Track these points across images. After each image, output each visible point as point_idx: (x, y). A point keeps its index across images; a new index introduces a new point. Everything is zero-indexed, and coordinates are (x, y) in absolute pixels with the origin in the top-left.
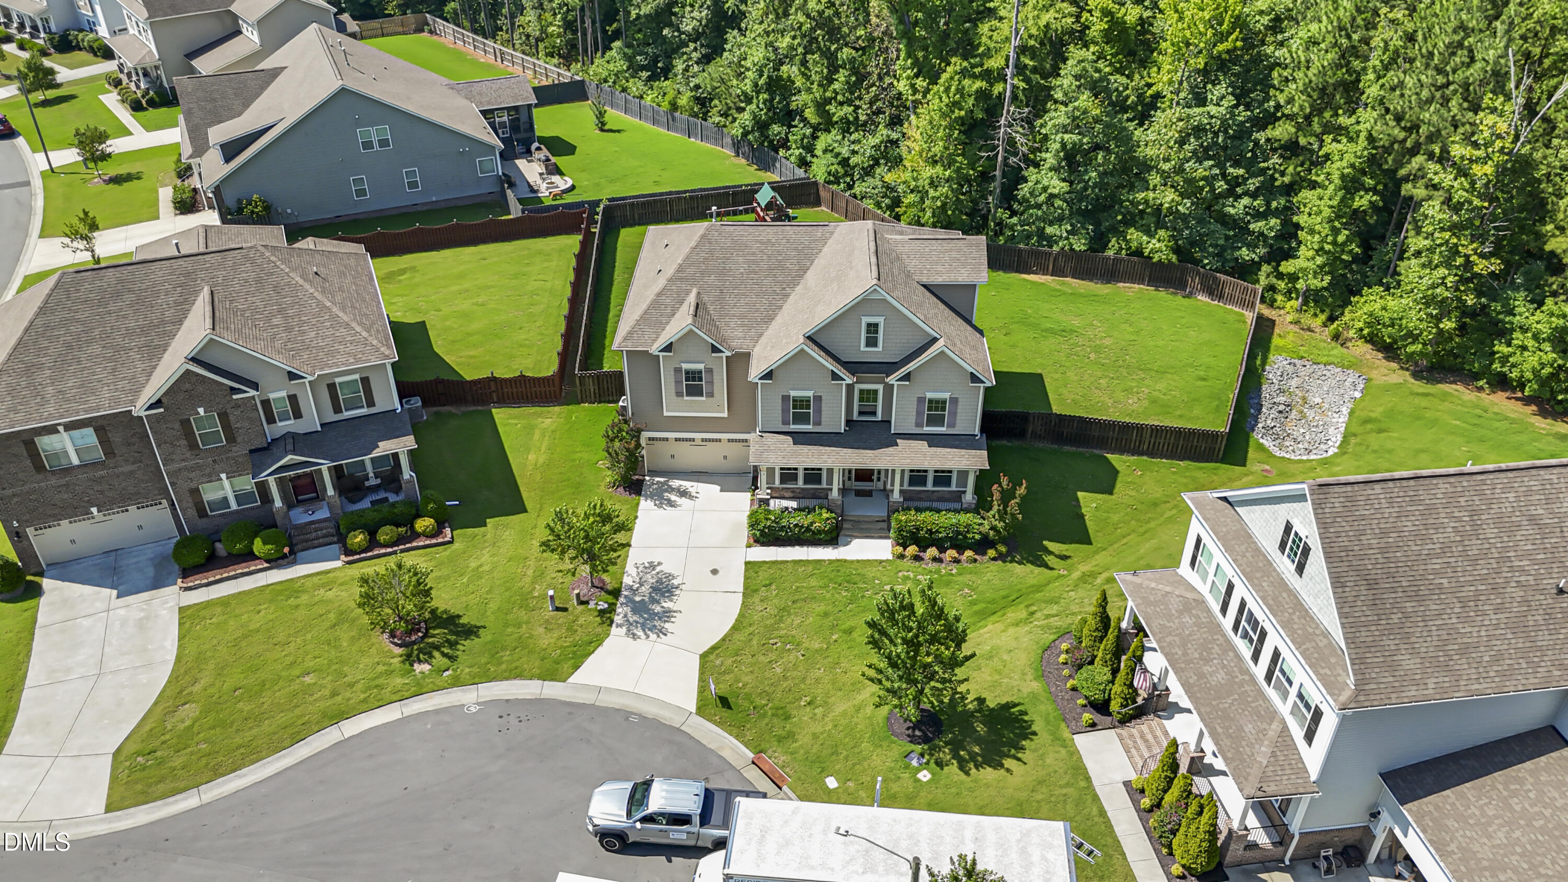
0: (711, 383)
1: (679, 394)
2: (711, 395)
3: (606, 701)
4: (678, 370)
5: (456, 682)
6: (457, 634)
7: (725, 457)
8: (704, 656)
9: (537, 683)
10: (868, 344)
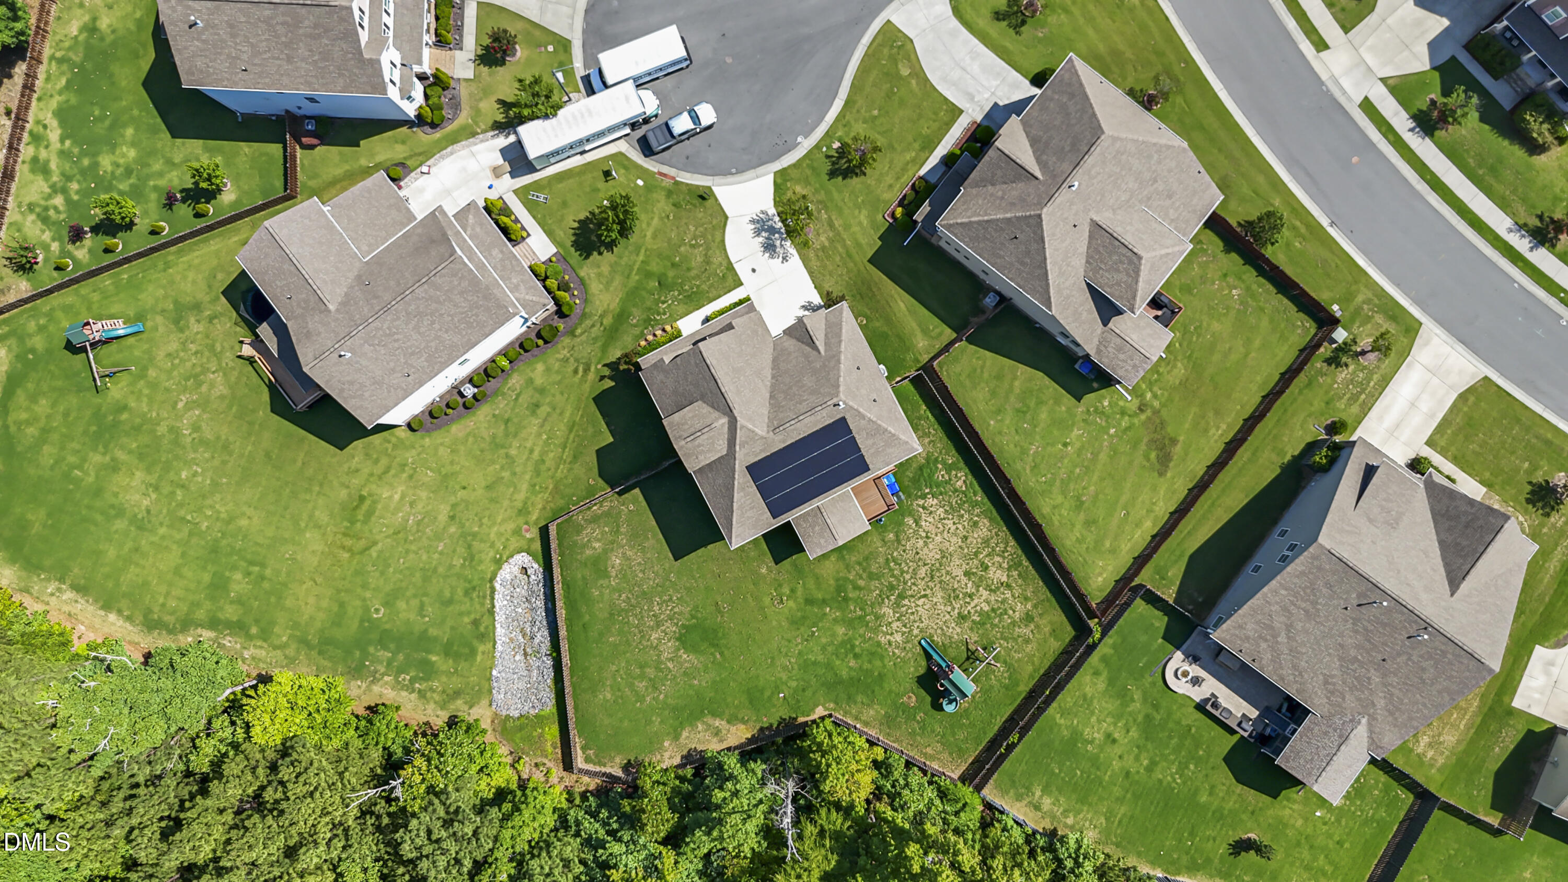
3: (751, 173)
5: (817, 147)
6: (837, 169)
8: (726, 218)
9: (785, 165)
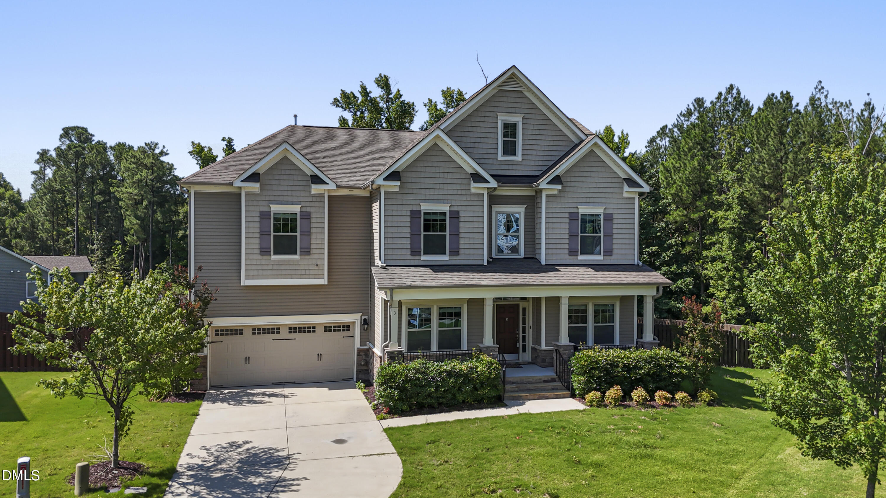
0: (307, 234)
1: (264, 251)
2: (307, 251)
4: (265, 215)
7: (320, 356)
10: (506, 152)
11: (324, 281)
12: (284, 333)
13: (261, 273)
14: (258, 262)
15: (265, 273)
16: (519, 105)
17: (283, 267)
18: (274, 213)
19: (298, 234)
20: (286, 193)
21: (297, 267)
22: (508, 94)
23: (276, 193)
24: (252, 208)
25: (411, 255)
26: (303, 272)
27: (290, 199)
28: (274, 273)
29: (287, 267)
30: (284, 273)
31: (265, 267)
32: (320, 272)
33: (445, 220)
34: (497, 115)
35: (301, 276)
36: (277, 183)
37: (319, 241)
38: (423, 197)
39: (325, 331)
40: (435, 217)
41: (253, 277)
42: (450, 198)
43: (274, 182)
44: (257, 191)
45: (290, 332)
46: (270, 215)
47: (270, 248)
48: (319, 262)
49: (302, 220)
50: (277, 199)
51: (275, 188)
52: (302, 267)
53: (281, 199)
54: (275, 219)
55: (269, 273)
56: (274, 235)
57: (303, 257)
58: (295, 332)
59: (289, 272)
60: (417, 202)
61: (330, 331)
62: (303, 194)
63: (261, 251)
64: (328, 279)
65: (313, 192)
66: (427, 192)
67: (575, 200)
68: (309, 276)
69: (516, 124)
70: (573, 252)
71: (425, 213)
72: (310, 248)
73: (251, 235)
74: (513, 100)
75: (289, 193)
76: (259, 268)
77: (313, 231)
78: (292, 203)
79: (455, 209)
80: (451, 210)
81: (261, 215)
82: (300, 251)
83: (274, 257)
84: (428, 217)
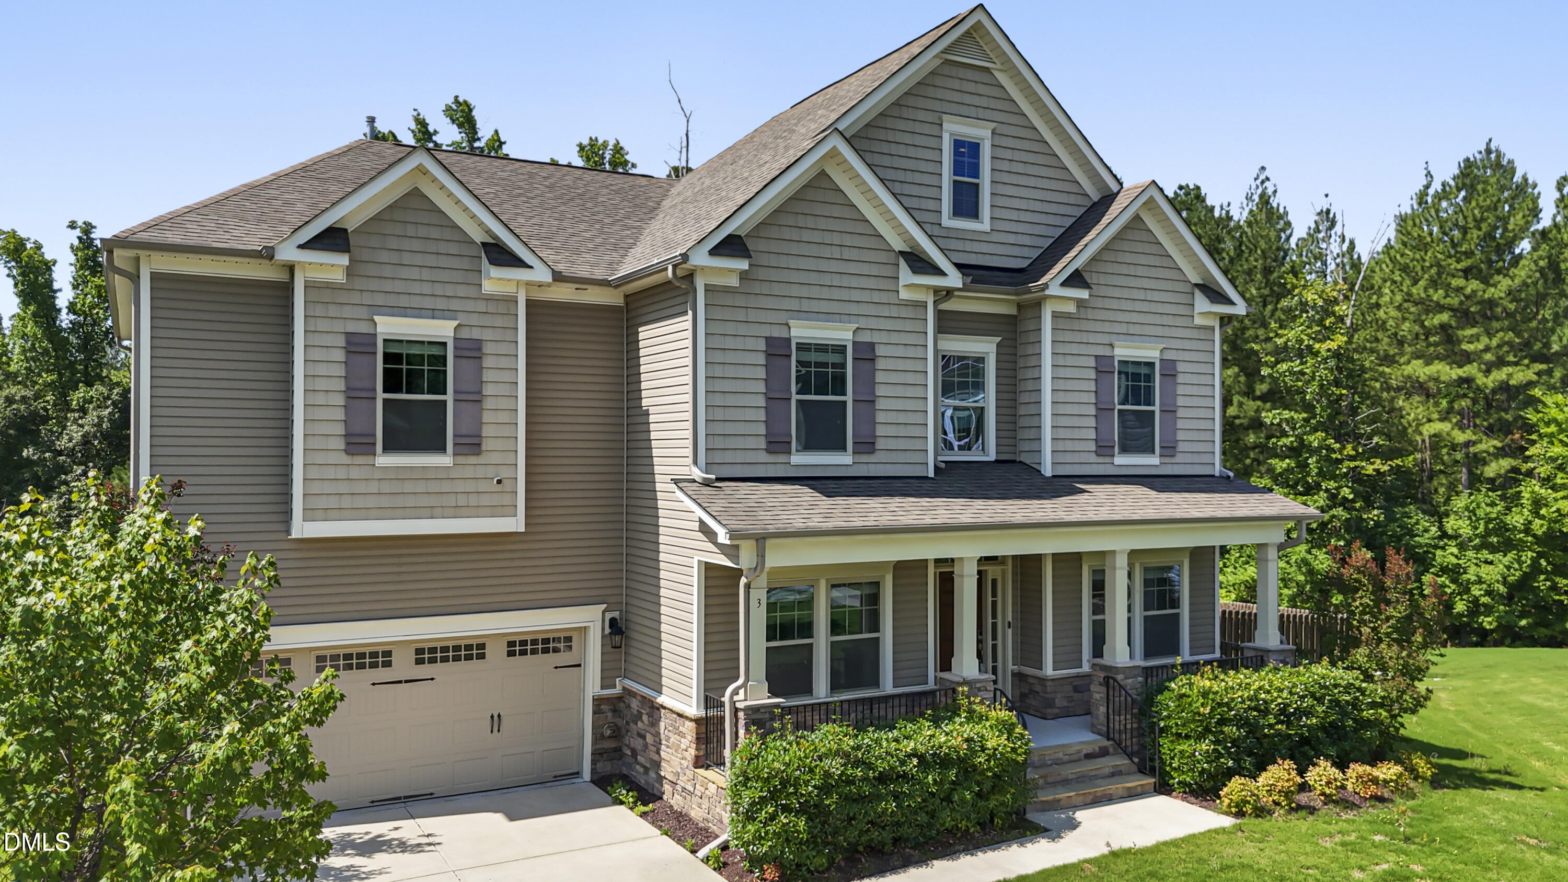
0: (473, 397)
1: (358, 444)
2: (472, 445)
4: (359, 345)
7: (496, 721)
10: (958, 211)
11: (515, 523)
12: (403, 666)
13: (346, 502)
14: (341, 473)
15: (360, 502)
16: (984, 102)
17: (409, 487)
18: (385, 340)
19: (449, 398)
20: (416, 288)
21: (446, 487)
22: (962, 73)
23: (389, 286)
24: (322, 325)
25: (769, 451)
26: (462, 500)
27: (428, 303)
28: (385, 502)
29: (421, 487)
30: (411, 501)
31: (360, 488)
32: (506, 499)
33: (843, 365)
34: (940, 118)
35: (457, 512)
36: (394, 258)
37: (503, 417)
38: (794, 305)
39: (511, 654)
40: (821, 357)
41: (327, 514)
42: (854, 309)
43: (384, 257)
44: (339, 277)
45: (419, 662)
46: (375, 344)
47: (374, 435)
48: (504, 473)
49: (458, 360)
50: (391, 301)
51: (388, 271)
52: (460, 487)
53: (404, 301)
54: (388, 357)
55: (370, 502)
56: (385, 400)
57: (461, 460)
58: (433, 661)
59: (425, 501)
60: (780, 317)
61: (523, 653)
62: (462, 291)
63: (348, 444)
64: (527, 516)
65: (488, 287)
66: (805, 291)
67: (1107, 327)
68: (477, 511)
69: (979, 144)
70: (1103, 449)
71: (802, 347)
72: (480, 436)
73: (320, 399)
74: (971, 87)
75: (427, 289)
76: (343, 488)
77: (488, 390)
78: (434, 314)
79: (865, 337)
80: (857, 340)
81: (348, 342)
82: (455, 444)
83: (384, 460)
84: (806, 357)
